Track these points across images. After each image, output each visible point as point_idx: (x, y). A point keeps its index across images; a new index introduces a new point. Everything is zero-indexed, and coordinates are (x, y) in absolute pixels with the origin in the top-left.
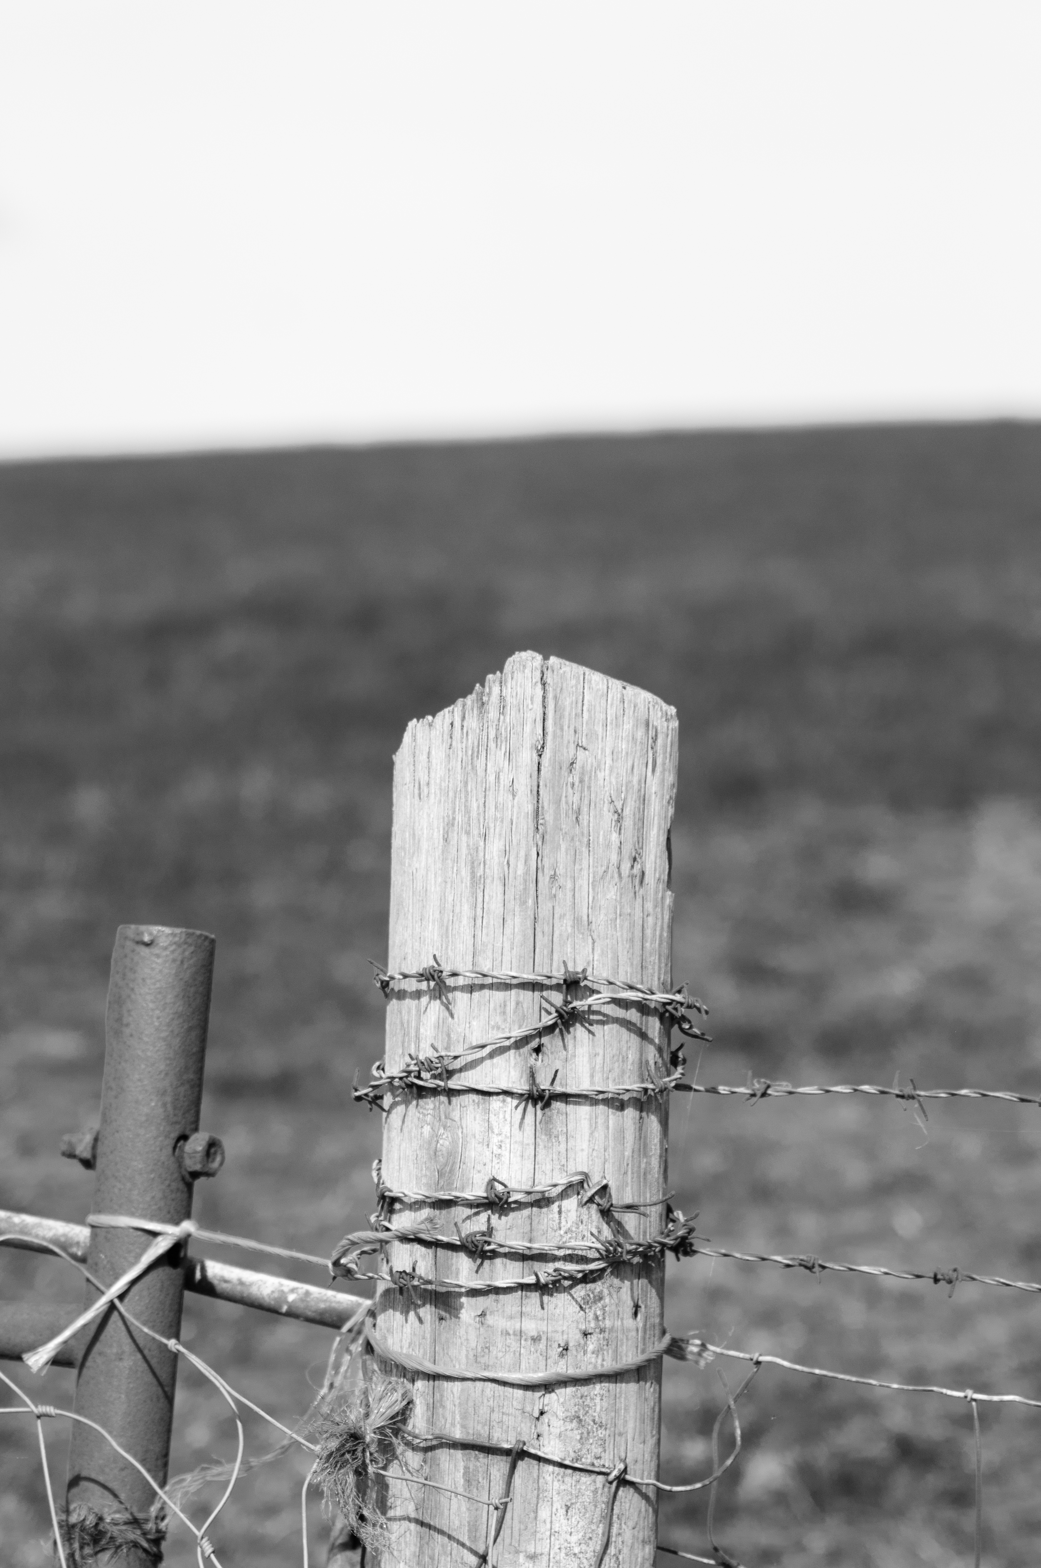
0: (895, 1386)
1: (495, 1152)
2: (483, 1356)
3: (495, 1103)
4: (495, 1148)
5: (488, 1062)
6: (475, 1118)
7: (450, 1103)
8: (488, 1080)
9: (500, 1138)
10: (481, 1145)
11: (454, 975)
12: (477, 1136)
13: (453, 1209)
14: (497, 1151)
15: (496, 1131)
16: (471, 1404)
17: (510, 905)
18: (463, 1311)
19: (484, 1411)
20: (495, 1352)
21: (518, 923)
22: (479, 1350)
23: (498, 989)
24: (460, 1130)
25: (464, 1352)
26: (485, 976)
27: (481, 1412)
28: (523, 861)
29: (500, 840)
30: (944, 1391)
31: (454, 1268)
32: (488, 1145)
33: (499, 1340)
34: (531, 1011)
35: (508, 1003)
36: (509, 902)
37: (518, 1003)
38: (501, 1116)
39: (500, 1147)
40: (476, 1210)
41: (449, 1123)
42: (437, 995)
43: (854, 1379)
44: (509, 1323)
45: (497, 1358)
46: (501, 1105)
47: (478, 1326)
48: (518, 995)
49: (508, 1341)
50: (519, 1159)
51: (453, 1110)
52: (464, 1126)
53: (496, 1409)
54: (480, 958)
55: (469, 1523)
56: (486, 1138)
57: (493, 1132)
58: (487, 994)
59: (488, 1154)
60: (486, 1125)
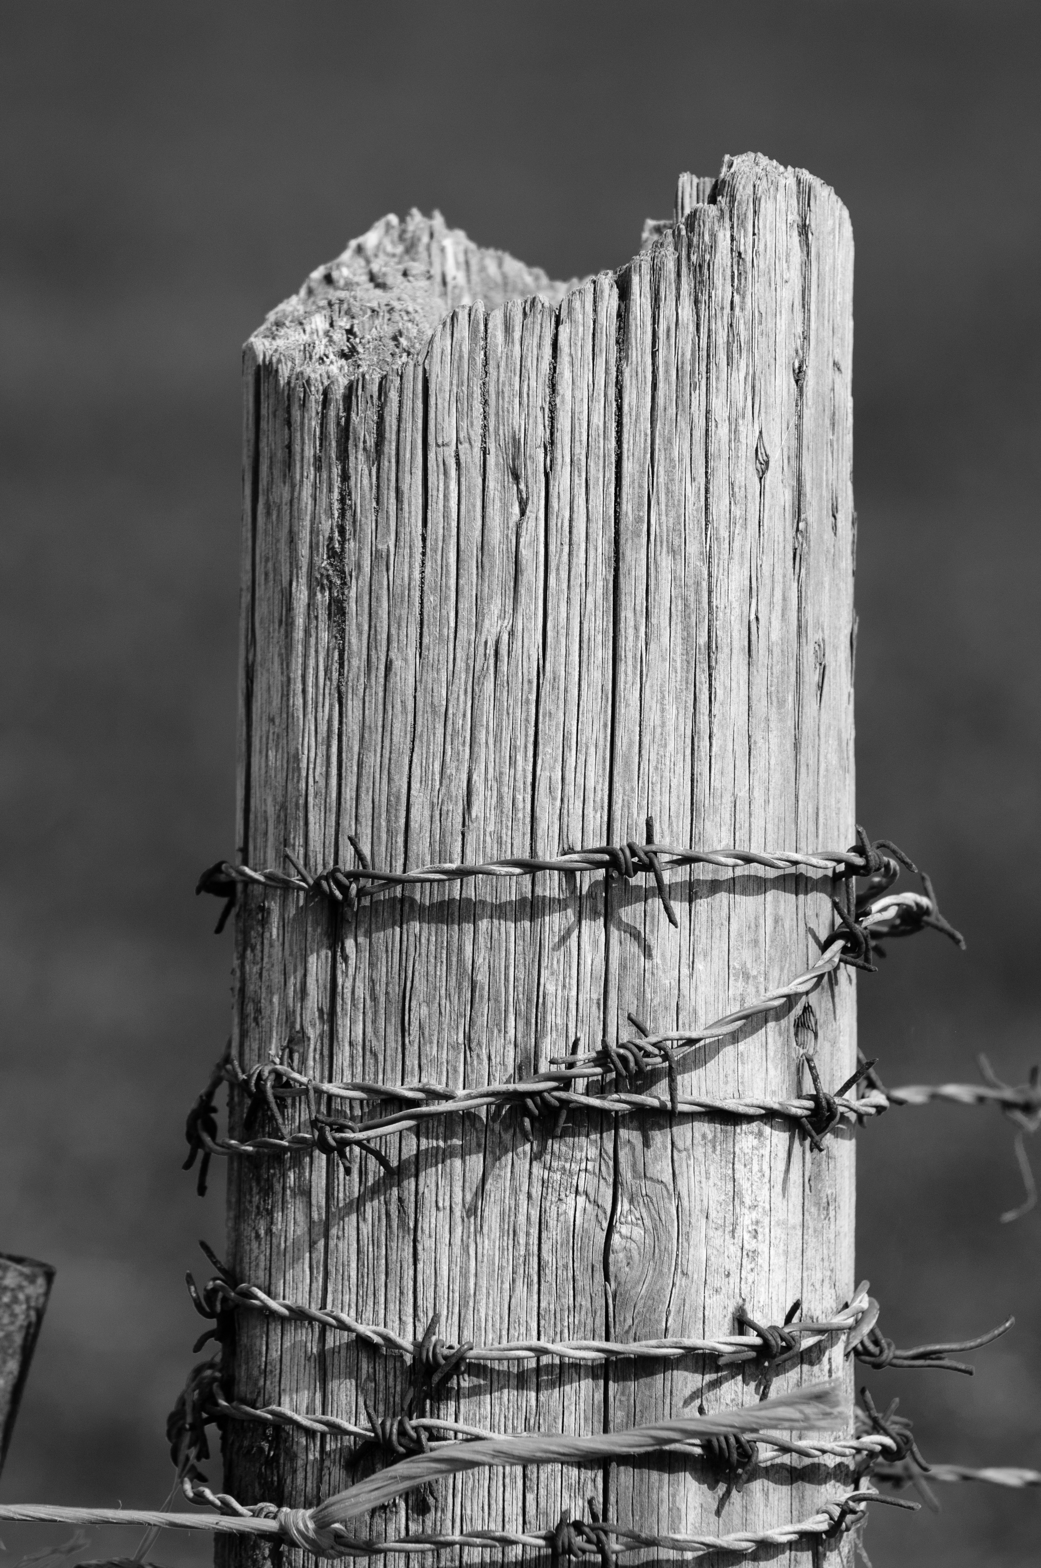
1: (746, 1246)
3: (747, 1137)
4: (747, 1236)
5: (729, 1051)
6: (705, 1172)
7: (646, 1144)
8: (731, 1089)
9: (754, 1215)
10: (719, 1233)
11: (689, 859)
12: (713, 1215)
13: (659, 1377)
14: (749, 1243)
15: (748, 1201)
17: (761, 707)
23: (744, 892)
24: (673, 1203)
29: (742, 565)
31: (664, 1509)
32: (733, 1231)
34: (795, 935)
35: (762, 921)
36: (759, 701)
37: (776, 921)
38: (756, 1168)
39: (755, 1234)
40: (714, 1376)
41: (647, 1187)
46: (755, 1142)
48: (776, 901)
50: (783, 1259)
51: (656, 1159)
52: (682, 1194)
54: (708, 824)
56: (729, 1216)
57: (742, 1203)
58: (725, 902)
59: (733, 1250)
60: (730, 1186)
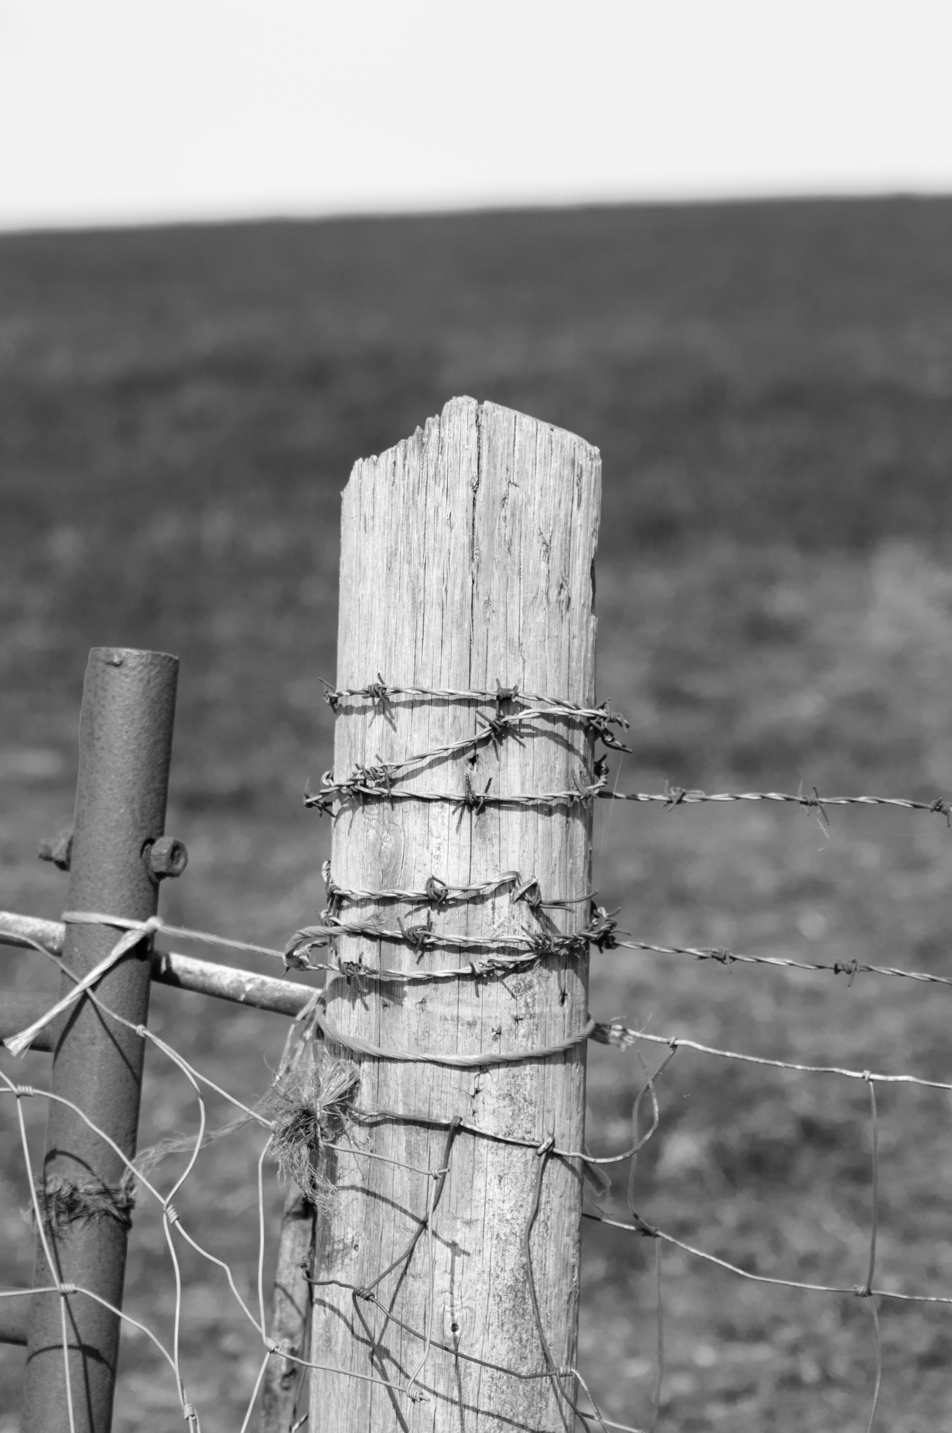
0: (799, 1067)
1: (434, 853)
2: (424, 1040)
3: (435, 808)
4: (434, 849)
5: (428, 772)
6: (416, 822)
7: (393, 809)
8: (428, 787)
9: (439, 841)
10: (421, 847)
11: (397, 691)
12: (418, 839)
13: (396, 906)
14: (436, 852)
15: (435, 834)
16: (412, 1083)
17: (448, 628)
18: (406, 999)
19: (424, 1090)
20: (434, 1036)
21: (455, 645)
22: (420, 1034)
23: (437, 705)
24: (402, 834)
25: (406, 1036)
26: (425, 692)
27: (422, 1090)
28: (460, 588)
29: (438, 568)
30: (844, 1072)
31: (397, 959)
32: (428, 847)
33: (438, 1024)
34: (467, 724)
35: (446, 718)
36: (447, 625)
37: (455, 718)
38: (440, 820)
39: (439, 848)
40: (417, 907)
41: (392, 827)
42: (382, 710)
43: (762, 1061)
44: (447, 1010)
45: (436, 1041)
46: (440, 810)
47: (419, 1012)
48: (455, 710)
49: (447, 1026)
50: (456, 860)
51: (396, 815)
52: (406, 830)
53: (435, 1088)
54: (420, 677)
55: (411, 1191)
56: (425, 841)
57: (432, 835)
58: (427, 709)
59: (428, 855)
60: (426, 828)
